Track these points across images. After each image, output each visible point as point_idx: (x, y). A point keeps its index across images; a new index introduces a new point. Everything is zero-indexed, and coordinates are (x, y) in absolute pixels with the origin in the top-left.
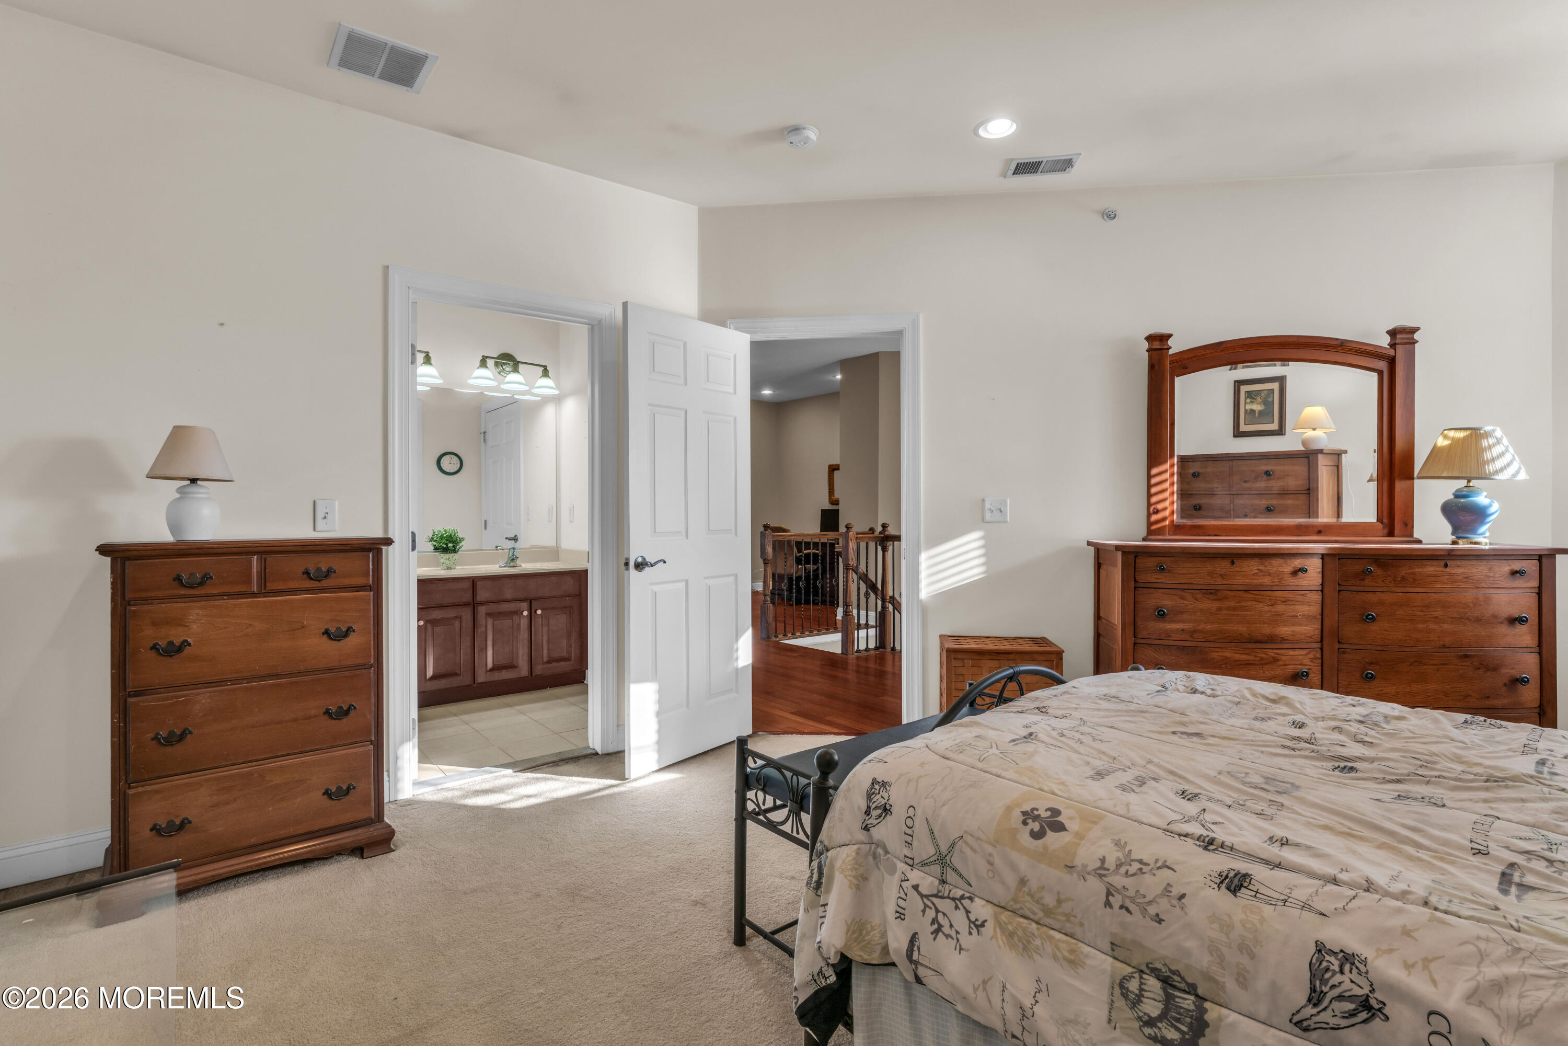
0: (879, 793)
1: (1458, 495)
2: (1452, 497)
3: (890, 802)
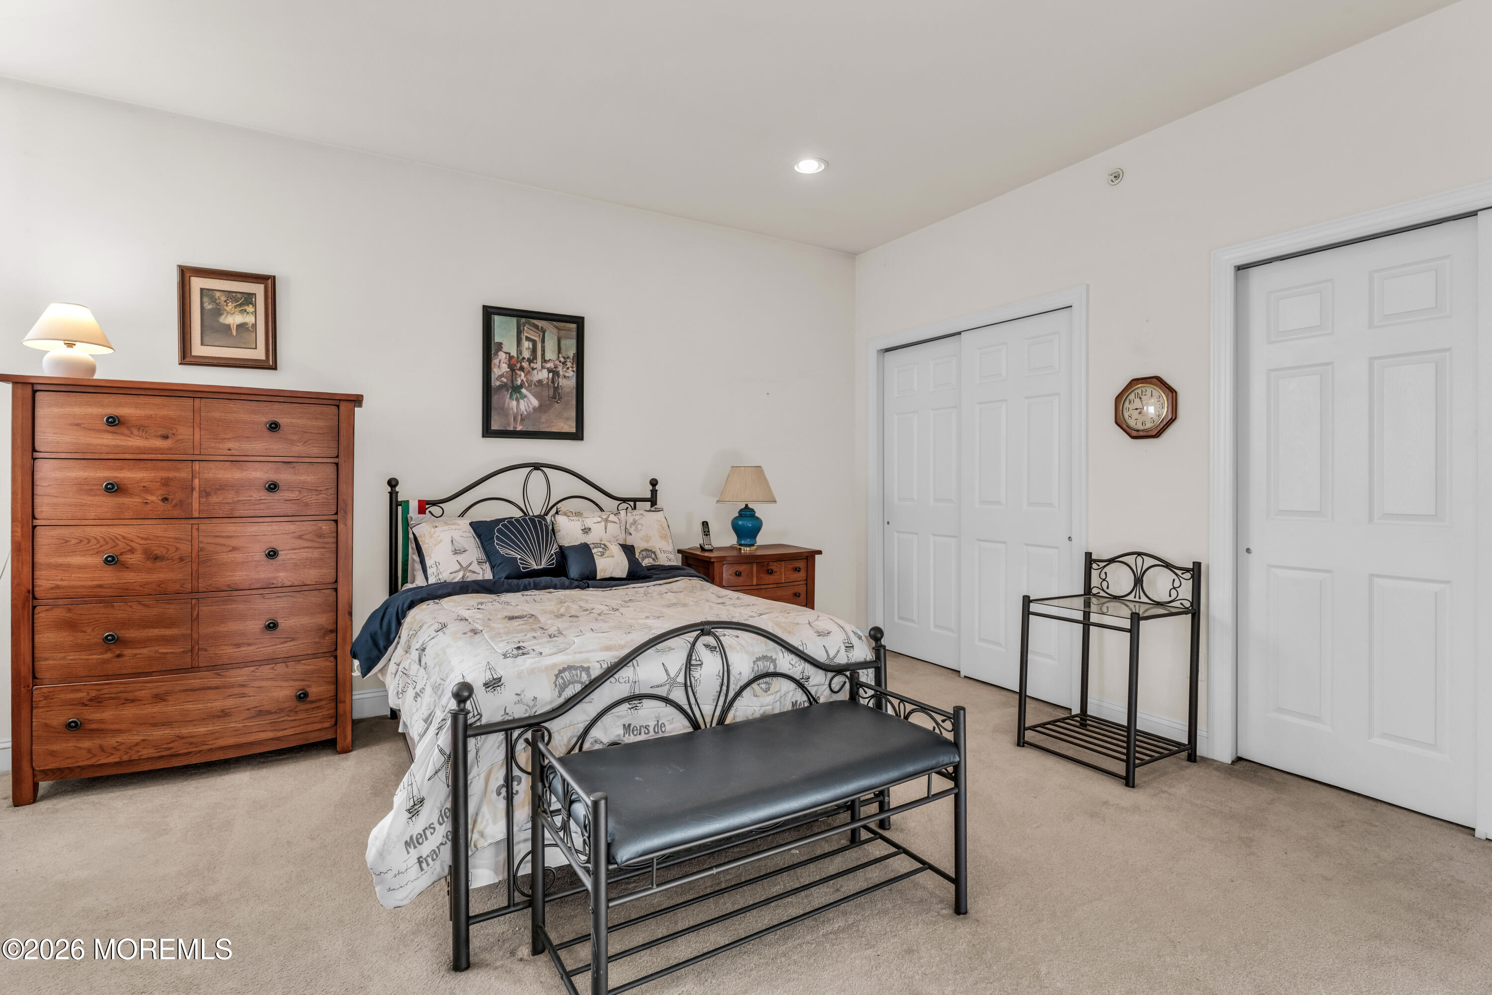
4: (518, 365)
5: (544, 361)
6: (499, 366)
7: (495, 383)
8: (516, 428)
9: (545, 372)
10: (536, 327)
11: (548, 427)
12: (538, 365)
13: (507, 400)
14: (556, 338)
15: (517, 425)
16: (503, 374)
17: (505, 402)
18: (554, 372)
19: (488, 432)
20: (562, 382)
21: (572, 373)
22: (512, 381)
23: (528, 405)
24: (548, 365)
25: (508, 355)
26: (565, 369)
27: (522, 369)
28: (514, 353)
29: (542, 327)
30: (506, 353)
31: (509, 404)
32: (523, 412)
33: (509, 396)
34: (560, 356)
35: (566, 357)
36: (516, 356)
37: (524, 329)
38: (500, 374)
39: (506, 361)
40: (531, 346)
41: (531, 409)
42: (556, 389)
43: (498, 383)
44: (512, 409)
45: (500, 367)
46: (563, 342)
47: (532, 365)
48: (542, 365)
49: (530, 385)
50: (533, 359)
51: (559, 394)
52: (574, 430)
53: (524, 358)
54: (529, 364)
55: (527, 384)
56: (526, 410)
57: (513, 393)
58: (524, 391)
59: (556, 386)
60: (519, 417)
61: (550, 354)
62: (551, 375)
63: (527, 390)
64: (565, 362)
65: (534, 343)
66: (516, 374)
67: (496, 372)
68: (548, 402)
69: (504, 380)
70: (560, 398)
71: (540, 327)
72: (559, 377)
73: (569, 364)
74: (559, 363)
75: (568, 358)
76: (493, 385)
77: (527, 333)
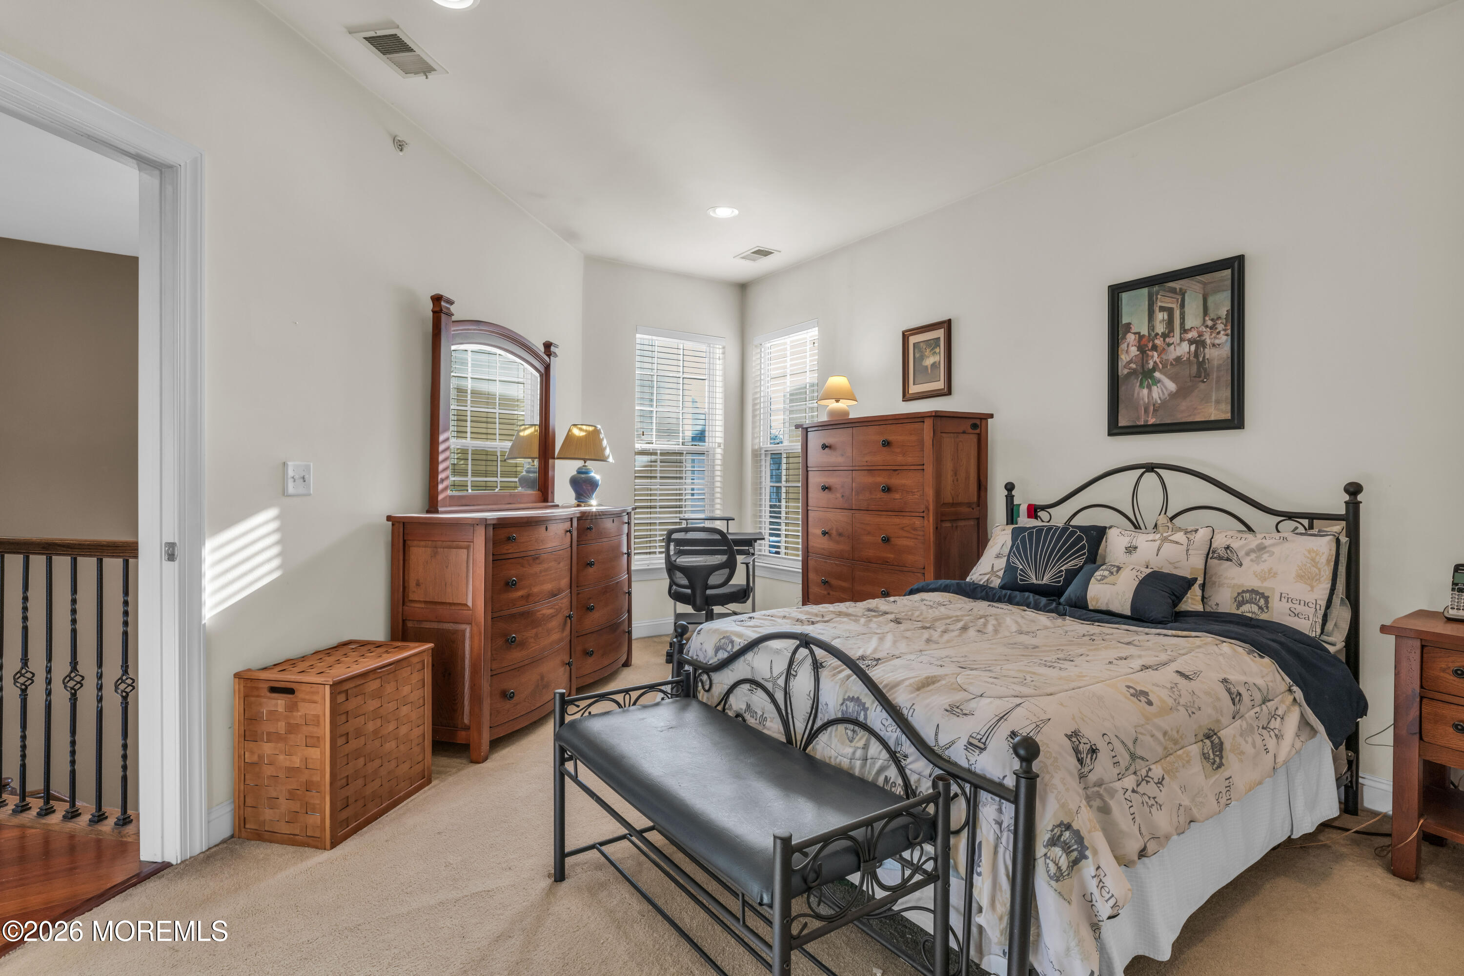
0: (1080, 743)
1: (579, 472)
2: (576, 473)
3: (1092, 743)
4: (1150, 345)
5: (1184, 331)
6: (1127, 351)
7: (1123, 371)
8: (1147, 421)
9: (1185, 346)
10: (1173, 291)
11: (1190, 416)
12: (1176, 338)
13: (1137, 389)
14: (1201, 296)
15: (1148, 418)
16: (1132, 359)
17: (1134, 390)
18: (1199, 343)
19: (1115, 429)
20: (1210, 353)
21: (1225, 338)
22: (1143, 366)
23: (1162, 391)
24: (1189, 336)
25: (1137, 336)
26: (1214, 335)
27: (1155, 348)
28: (1145, 331)
29: (1181, 289)
30: (1135, 333)
31: (1138, 394)
32: (1156, 401)
33: (1138, 384)
34: (1207, 318)
35: (1215, 318)
36: (1147, 334)
37: (1157, 298)
38: (1128, 359)
39: (1136, 343)
40: (1166, 317)
41: (1166, 393)
42: (1201, 365)
43: (1126, 371)
44: (1143, 399)
45: (1129, 351)
46: (1210, 300)
47: (1167, 340)
48: (1181, 337)
49: (1164, 366)
50: (1169, 332)
51: (1205, 370)
52: (1228, 416)
53: (1157, 334)
54: (1164, 340)
55: (1160, 366)
56: (1160, 398)
57: (1144, 379)
58: (1157, 374)
59: (1201, 359)
60: (1152, 408)
61: (1193, 320)
62: (1193, 347)
63: (1161, 373)
64: (1214, 325)
65: (1170, 311)
66: (1148, 355)
67: (1124, 358)
68: (1190, 384)
69: (1133, 366)
70: (1207, 375)
71: (1178, 290)
72: (1204, 347)
73: (1220, 327)
74: (1204, 330)
75: (1219, 318)
76: (1120, 374)
77: (1162, 302)
